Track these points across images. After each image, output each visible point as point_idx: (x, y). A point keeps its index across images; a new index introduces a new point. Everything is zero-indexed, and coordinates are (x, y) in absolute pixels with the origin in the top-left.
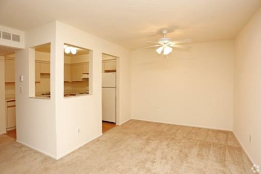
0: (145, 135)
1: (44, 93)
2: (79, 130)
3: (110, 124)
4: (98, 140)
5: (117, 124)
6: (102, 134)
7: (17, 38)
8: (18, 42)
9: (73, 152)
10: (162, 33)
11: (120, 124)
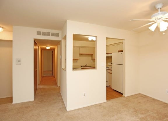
0: (143, 114)
1: (83, 66)
2: (84, 94)
3: (119, 94)
4: (100, 105)
5: (123, 95)
6: (106, 101)
7: (57, 35)
8: (58, 37)
9: (79, 109)
10: (156, 8)
11: (126, 96)
